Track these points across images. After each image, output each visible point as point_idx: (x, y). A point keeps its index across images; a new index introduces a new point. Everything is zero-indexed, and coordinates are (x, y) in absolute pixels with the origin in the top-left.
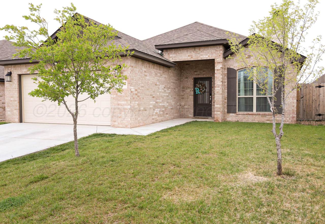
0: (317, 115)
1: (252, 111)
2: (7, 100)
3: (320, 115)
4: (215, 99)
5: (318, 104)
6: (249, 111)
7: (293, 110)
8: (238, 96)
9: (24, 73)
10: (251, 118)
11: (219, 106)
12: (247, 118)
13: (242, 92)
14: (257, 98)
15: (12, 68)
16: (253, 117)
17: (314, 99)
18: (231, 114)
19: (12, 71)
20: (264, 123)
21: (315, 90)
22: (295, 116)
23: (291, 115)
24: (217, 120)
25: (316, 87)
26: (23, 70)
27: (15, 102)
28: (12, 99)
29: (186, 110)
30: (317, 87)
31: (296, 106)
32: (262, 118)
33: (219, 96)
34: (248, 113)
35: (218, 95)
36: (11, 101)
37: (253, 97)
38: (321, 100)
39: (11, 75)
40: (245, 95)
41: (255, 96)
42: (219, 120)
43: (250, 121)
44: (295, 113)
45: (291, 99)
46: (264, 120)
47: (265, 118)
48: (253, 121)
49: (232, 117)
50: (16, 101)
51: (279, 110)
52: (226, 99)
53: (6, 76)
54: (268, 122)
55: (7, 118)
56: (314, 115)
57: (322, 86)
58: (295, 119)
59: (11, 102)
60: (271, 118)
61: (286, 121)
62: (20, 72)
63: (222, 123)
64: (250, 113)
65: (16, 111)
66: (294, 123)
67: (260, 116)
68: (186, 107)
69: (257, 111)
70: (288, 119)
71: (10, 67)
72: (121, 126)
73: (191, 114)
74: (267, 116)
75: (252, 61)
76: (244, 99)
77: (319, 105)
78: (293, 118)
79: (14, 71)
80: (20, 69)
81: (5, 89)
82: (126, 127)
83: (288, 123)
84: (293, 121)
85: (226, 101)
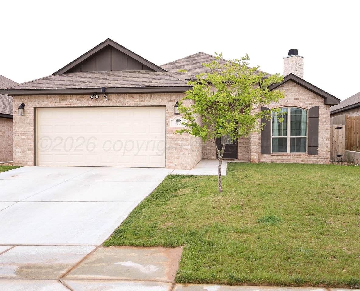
0: (337, 156)
1: (287, 152)
2: (15, 138)
3: (339, 156)
4: (251, 139)
5: (337, 145)
6: (283, 152)
7: (327, 150)
8: (272, 137)
9: (44, 106)
10: (286, 159)
11: (255, 146)
12: (282, 159)
13: (276, 132)
14: (291, 138)
15: (26, 99)
16: (288, 158)
17: (334, 140)
18: (265, 155)
19: (26, 103)
20: (299, 164)
21: (335, 131)
22: (329, 156)
23: (325, 156)
24: (254, 161)
25: (335, 128)
26: (42, 103)
27: (29, 141)
28: (23, 137)
29: (208, 151)
30: (337, 128)
31: (329, 147)
32: (297, 159)
33: (256, 136)
34: (283, 154)
35: (254, 136)
36: (23, 139)
37: (287, 138)
38: (340, 141)
39: (24, 107)
40: (279, 135)
41: (289, 137)
42: (255, 161)
43: (285, 162)
44: (329, 154)
45: (324, 140)
46: (299, 161)
47: (300, 159)
48: (288, 163)
49: (266, 158)
50: (29, 139)
51: (314, 151)
52: (260, 139)
53: (19, 108)
54: (302, 163)
55: (16, 161)
56: (334, 156)
57: (341, 128)
58: (329, 159)
59: (22, 141)
60: (306, 159)
61: (321, 161)
62: (38, 104)
63: (258, 164)
64: (285, 154)
65: (30, 152)
66: (327, 163)
67: (295, 157)
68: (208, 148)
69: (291, 152)
70: (322, 159)
71: (22, 98)
72: (179, 167)
73: (214, 156)
74: (302, 157)
75: (286, 101)
76: (277, 140)
77: (339, 146)
78: (327, 158)
79: (29, 102)
80: (37, 100)
81: (13, 124)
82: (185, 168)
83: (322, 163)
84: (327, 161)
85: (260, 141)
